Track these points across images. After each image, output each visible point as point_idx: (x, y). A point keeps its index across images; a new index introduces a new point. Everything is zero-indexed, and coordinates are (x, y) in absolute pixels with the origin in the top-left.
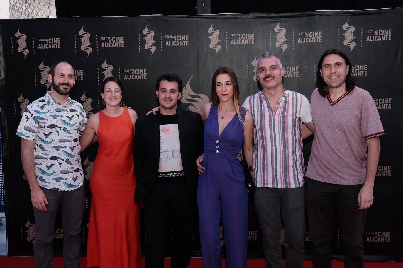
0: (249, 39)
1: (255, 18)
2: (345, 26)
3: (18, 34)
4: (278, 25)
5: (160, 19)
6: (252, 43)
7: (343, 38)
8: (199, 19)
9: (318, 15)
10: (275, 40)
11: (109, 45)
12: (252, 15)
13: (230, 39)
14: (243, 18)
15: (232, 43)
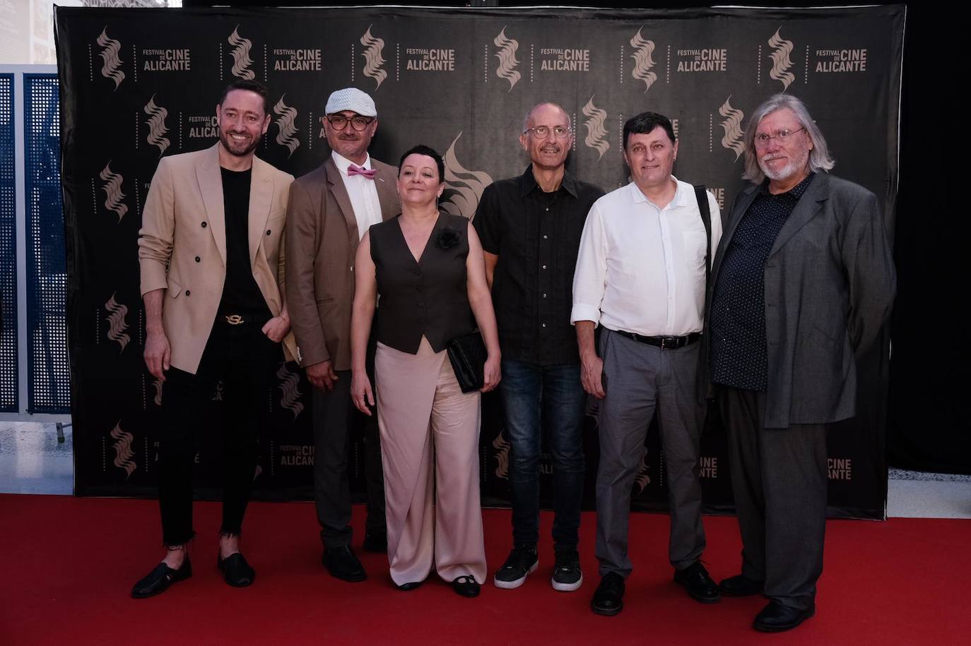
0: (579, 60)
1: (592, 19)
2: (774, 40)
3: (102, 39)
4: (639, 34)
5: (399, 15)
6: (585, 70)
7: (769, 64)
8: (476, 17)
9: (719, 16)
10: (631, 64)
11: (289, 66)
12: (586, 12)
13: (539, 60)
14: (567, 18)
15: (544, 67)
